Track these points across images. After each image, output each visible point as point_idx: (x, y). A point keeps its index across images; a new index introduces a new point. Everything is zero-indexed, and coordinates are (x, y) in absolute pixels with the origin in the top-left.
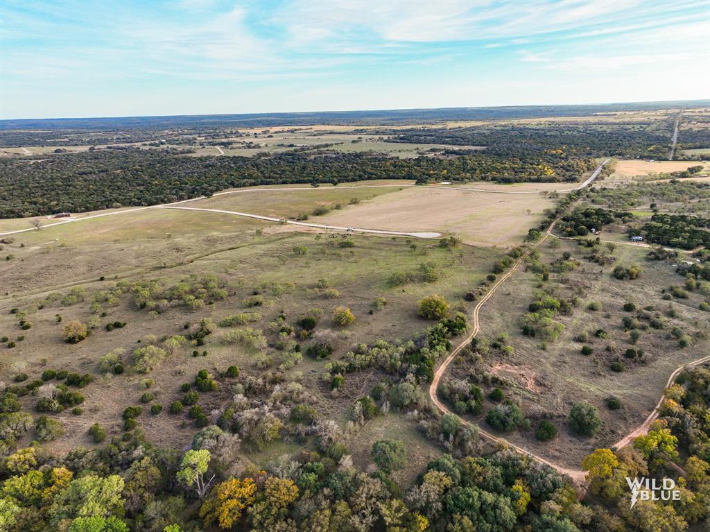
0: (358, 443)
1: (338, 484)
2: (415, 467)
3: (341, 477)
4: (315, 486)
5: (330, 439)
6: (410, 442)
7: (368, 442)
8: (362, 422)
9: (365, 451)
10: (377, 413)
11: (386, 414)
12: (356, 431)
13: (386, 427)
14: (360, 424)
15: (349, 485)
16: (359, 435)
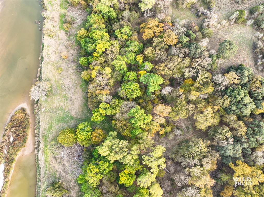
0: (220, 33)
1: (193, 50)
2: (234, 61)
3: (197, 48)
4: (185, 44)
5: (208, 25)
6: (244, 47)
7: (225, 35)
8: (232, 23)
9: (220, 39)
10: (244, 22)
11: (247, 25)
12: (225, 26)
13: (241, 33)
14: (230, 24)
15: (197, 53)
16: (225, 29)
